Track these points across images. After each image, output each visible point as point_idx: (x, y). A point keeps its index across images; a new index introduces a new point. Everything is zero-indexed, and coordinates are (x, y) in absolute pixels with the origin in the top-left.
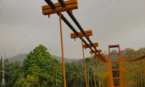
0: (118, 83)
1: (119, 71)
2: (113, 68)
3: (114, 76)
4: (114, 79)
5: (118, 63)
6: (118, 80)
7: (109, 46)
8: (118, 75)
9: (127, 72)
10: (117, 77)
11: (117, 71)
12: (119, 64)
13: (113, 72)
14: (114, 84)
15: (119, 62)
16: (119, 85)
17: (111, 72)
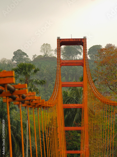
0: (79, 142)
1: (81, 109)
2: (67, 99)
3: (68, 122)
4: (66, 131)
5: (79, 88)
6: (79, 135)
7: (59, 39)
8: (77, 121)
9: (101, 111)
10: (75, 126)
11: (76, 109)
12: (83, 89)
13: (66, 111)
14: (67, 145)
15: (82, 86)
16: (80, 146)
17: (61, 112)
